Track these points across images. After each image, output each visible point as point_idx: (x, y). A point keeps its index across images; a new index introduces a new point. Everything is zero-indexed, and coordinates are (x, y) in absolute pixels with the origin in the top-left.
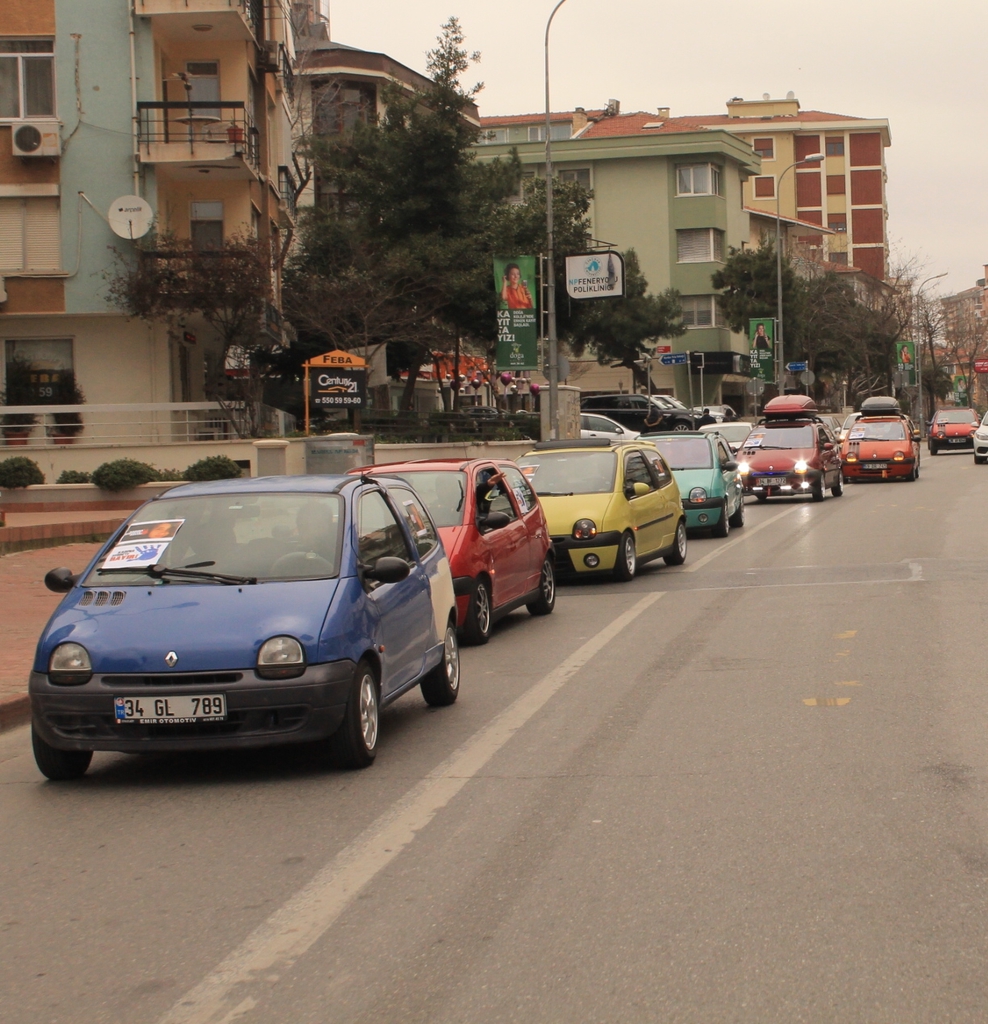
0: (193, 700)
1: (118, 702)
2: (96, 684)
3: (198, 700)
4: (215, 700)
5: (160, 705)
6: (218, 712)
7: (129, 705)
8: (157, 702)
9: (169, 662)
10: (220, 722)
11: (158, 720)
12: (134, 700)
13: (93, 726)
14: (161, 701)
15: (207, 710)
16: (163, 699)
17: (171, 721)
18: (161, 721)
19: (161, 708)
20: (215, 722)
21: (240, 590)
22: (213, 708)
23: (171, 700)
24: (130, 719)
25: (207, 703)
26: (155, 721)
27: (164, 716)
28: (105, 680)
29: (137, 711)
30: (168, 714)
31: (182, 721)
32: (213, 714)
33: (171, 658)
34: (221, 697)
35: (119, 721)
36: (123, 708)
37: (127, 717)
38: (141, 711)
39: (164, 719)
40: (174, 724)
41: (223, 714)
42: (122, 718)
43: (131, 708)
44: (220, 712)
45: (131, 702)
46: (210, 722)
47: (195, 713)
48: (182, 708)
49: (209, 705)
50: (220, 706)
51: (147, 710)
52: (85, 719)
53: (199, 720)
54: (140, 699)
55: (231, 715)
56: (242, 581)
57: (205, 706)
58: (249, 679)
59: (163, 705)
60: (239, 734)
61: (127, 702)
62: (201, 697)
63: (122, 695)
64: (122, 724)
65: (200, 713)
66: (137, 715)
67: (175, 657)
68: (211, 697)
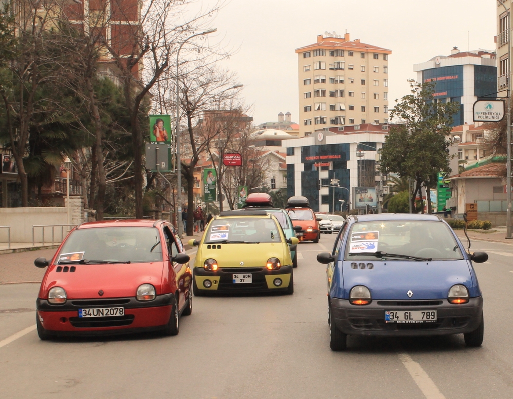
0: (422, 313)
1: (387, 313)
2: (374, 305)
3: (425, 313)
4: (432, 313)
5: (407, 315)
6: (433, 319)
7: (392, 314)
8: (405, 313)
9: (409, 295)
10: (434, 323)
11: (405, 322)
12: (395, 312)
13: (371, 324)
14: (408, 313)
15: (428, 317)
16: (408, 312)
17: (412, 322)
18: (407, 322)
19: (407, 316)
20: (432, 323)
21: (427, 264)
22: (431, 317)
23: (412, 312)
24: (392, 321)
25: (428, 314)
26: (404, 322)
27: (409, 320)
28: (379, 303)
29: (396, 317)
30: (410, 319)
31: (417, 322)
32: (431, 319)
33: (410, 294)
34: (435, 311)
35: (387, 322)
36: (389, 316)
37: (390, 320)
38: (398, 317)
39: (408, 321)
40: (413, 323)
41: (435, 319)
42: (388, 320)
43: (393, 316)
44: (434, 318)
45: (393, 313)
46: (429, 323)
47: (423, 319)
48: (417, 316)
49: (429, 315)
50: (434, 316)
51: (401, 317)
52: (367, 321)
53: (425, 322)
54: (398, 312)
55: (438, 320)
56: (425, 260)
57: (427, 315)
58: (446, 303)
59: (408, 315)
60: (439, 329)
61: (391, 313)
62: (426, 312)
63: (389, 310)
64: (388, 323)
65: (425, 319)
66: (395, 319)
67: (412, 293)
68: (431, 312)
